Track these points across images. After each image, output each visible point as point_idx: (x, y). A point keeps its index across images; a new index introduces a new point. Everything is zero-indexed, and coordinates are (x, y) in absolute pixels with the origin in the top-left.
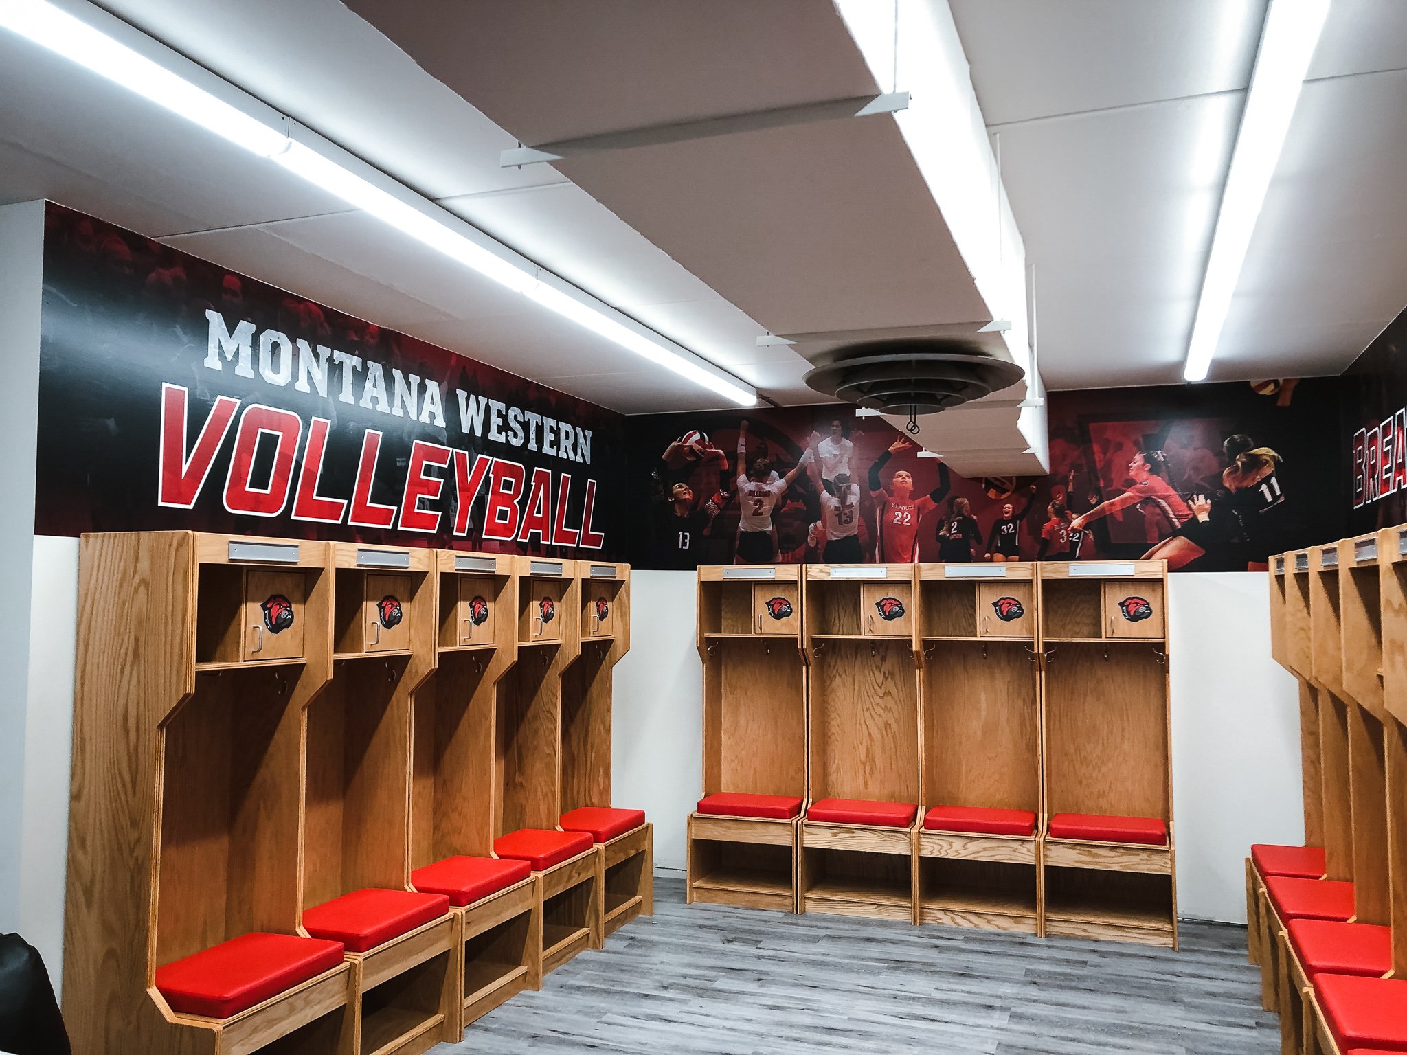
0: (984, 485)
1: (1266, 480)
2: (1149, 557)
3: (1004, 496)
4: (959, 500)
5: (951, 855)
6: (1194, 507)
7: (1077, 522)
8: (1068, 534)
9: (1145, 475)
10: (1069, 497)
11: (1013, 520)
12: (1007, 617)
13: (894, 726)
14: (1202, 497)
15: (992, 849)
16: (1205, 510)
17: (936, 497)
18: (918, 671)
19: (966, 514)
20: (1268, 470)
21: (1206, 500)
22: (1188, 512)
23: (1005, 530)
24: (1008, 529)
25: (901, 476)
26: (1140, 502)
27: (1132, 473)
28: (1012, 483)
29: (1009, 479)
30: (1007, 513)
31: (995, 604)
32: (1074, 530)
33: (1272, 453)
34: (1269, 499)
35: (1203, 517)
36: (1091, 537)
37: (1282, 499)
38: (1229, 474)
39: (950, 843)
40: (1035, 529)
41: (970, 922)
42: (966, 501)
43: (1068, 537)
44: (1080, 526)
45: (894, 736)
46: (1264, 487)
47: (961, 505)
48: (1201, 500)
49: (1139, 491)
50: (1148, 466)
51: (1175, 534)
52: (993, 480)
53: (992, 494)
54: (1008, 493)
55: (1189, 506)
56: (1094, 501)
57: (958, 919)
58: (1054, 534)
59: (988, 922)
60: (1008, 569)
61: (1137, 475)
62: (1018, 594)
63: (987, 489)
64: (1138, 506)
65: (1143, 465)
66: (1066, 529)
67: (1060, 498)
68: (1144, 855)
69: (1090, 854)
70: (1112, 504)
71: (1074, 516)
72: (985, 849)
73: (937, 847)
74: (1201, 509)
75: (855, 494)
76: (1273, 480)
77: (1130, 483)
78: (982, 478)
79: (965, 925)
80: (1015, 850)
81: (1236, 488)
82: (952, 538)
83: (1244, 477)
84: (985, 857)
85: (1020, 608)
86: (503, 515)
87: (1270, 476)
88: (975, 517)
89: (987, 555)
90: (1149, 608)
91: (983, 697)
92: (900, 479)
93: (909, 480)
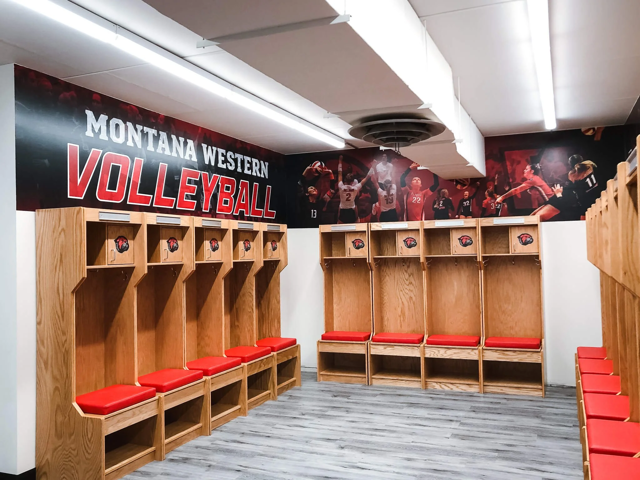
0: (455, 183)
1: (589, 176)
2: (534, 214)
3: (464, 188)
4: (443, 190)
5: (439, 356)
6: (555, 190)
7: (499, 199)
8: (495, 205)
9: (531, 176)
10: (495, 187)
11: (469, 199)
12: (465, 245)
13: (414, 298)
14: (558, 185)
15: (458, 353)
16: (560, 191)
17: (432, 189)
18: (423, 272)
19: (446, 197)
20: (590, 171)
21: (561, 187)
22: (551, 193)
23: (465, 204)
24: (467, 203)
25: (416, 180)
26: (529, 189)
27: (525, 175)
28: (468, 182)
29: (467, 179)
30: (466, 196)
31: (459, 239)
32: (498, 203)
33: (592, 163)
34: (591, 185)
35: (559, 195)
36: (506, 206)
37: (596, 185)
38: (571, 174)
39: (439, 351)
40: (479, 203)
41: (449, 387)
42: (446, 191)
43: (495, 207)
44: (501, 201)
45: (414, 303)
46: (588, 180)
47: (444, 193)
48: (558, 187)
49: (528, 183)
50: (533, 171)
51: (546, 203)
52: (459, 180)
53: (459, 187)
54: (466, 187)
55: (552, 190)
56: (507, 189)
57: (443, 386)
58: (489, 205)
59: (457, 387)
60: (465, 222)
61: (527, 176)
62: (469, 234)
63: (456, 185)
64: (528, 190)
65: (531, 171)
66: (494, 203)
67: (491, 188)
68: (529, 354)
69: (504, 354)
70: (516, 190)
71: (498, 196)
72: (455, 353)
73: (432, 353)
74: (558, 191)
75: (394, 189)
76: (593, 176)
77: (524, 180)
78: (454, 180)
79: (446, 389)
80: (469, 353)
81: (575, 181)
82: (440, 208)
83: (578, 176)
84: (455, 357)
85: (471, 240)
86: (226, 202)
87: (591, 174)
88: (451, 198)
89: (457, 216)
90: (532, 239)
91: (455, 284)
92: (415, 181)
93: (420, 182)
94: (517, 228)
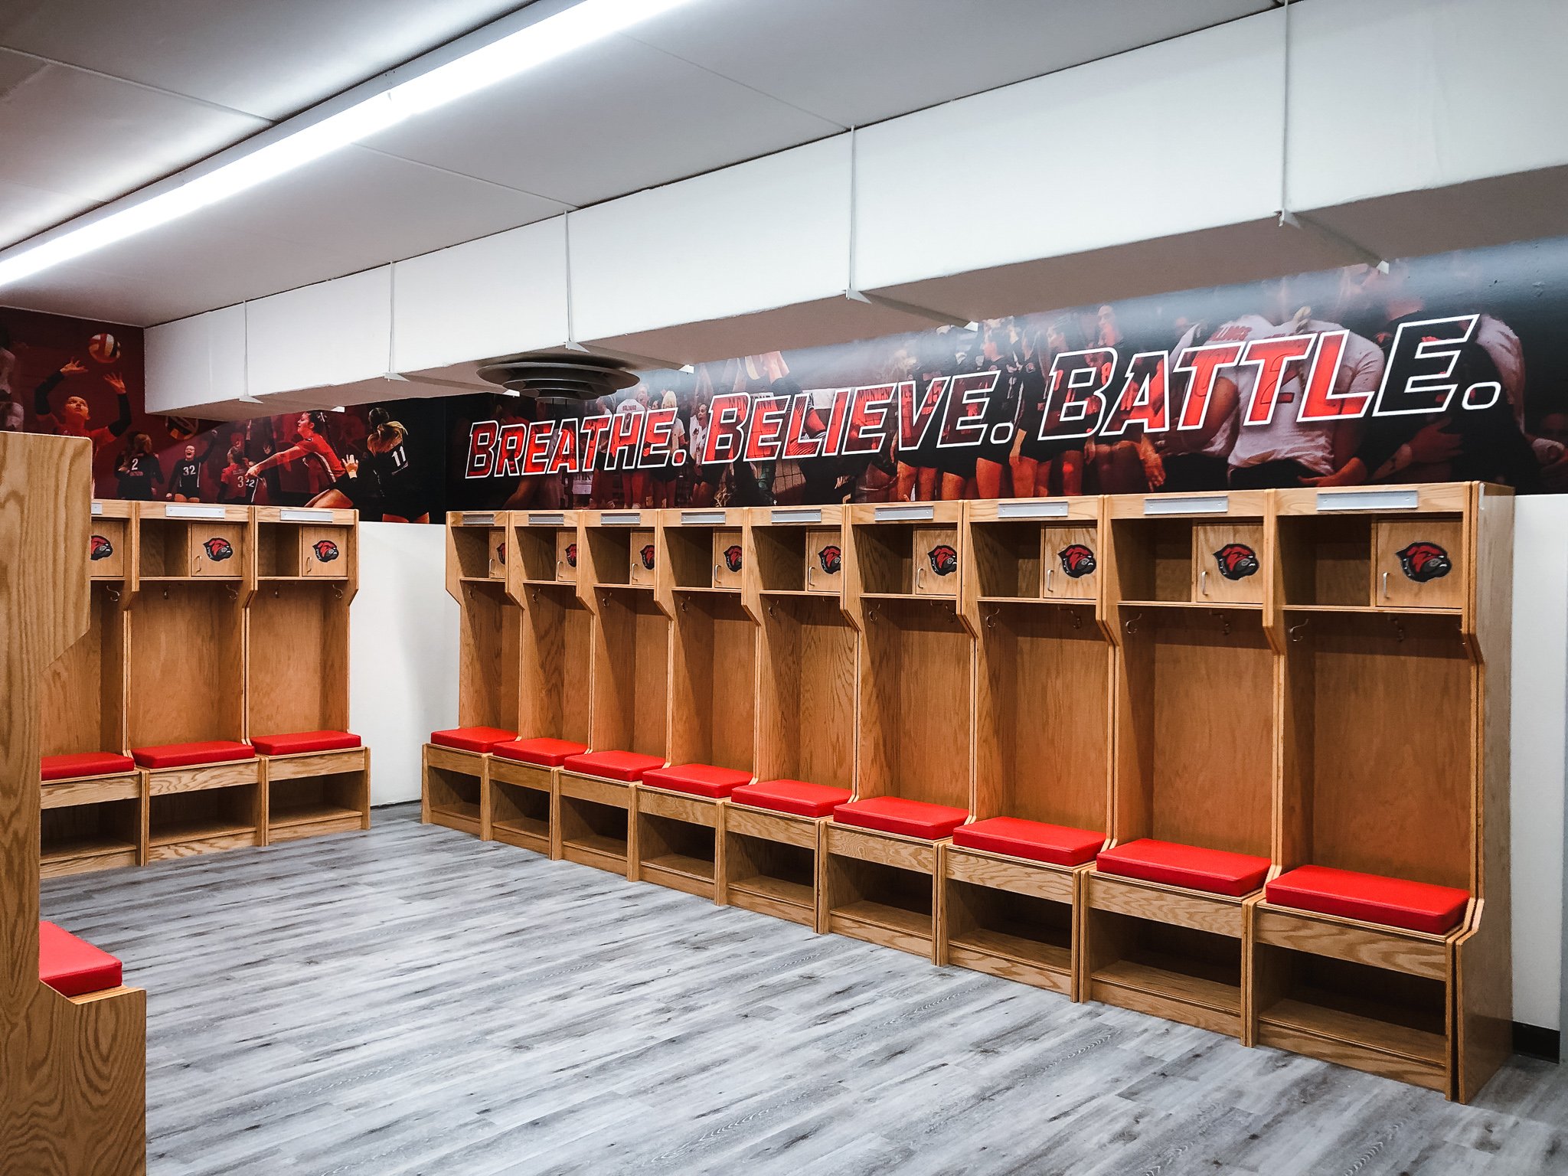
0: (166, 425)
1: (397, 449)
2: (311, 506)
3: (186, 438)
4: (141, 436)
5: (181, 789)
6: (346, 465)
7: (253, 469)
8: (245, 480)
9: (310, 433)
10: (247, 444)
11: (194, 462)
12: (217, 557)
13: (64, 675)
14: (352, 456)
15: (220, 776)
16: (354, 468)
17: (116, 430)
19: (147, 452)
20: (399, 440)
21: (355, 459)
22: (341, 469)
23: (187, 471)
24: (190, 470)
25: (75, 402)
26: (305, 456)
27: (299, 430)
28: (194, 426)
29: (193, 420)
30: (190, 454)
31: (206, 545)
32: (251, 477)
33: (402, 427)
34: (399, 464)
35: (353, 474)
36: (265, 484)
37: (406, 465)
38: (372, 440)
39: (180, 778)
40: (215, 473)
41: (193, 849)
42: (148, 438)
43: (245, 483)
44: (255, 472)
45: (63, 687)
46: (395, 454)
47: (142, 442)
48: (351, 460)
49: (305, 446)
50: (313, 425)
51: (332, 487)
52: (176, 420)
53: (175, 434)
54: (191, 435)
55: (343, 464)
56: (268, 451)
57: (182, 850)
58: (233, 479)
59: (211, 845)
61: (303, 431)
63: (170, 429)
64: (304, 459)
65: (309, 423)
66: (243, 475)
67: (238, 446)
68: (345, 758)
69: (305, 765)
70: (282, 455)
71: (251, 463)
72: (213, 777)
73: (165, 784)
74: (351, 467)
75: (16, 415)
76: (401, 448)
77: (298, 438)
78: (165, 417)
79: (188, 853)
80: (240, 773)
81: (377, 453)
82: (132, 474)
83: (382, 444)
84: (214, 784)
85: (229, 549)
87: (399, 445)
88: (157, 456)
89: (169, 495)
90: (336, 550)
92: (74, 405)
93: (85, 408)
94: (312, 531)
